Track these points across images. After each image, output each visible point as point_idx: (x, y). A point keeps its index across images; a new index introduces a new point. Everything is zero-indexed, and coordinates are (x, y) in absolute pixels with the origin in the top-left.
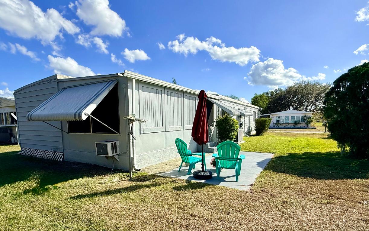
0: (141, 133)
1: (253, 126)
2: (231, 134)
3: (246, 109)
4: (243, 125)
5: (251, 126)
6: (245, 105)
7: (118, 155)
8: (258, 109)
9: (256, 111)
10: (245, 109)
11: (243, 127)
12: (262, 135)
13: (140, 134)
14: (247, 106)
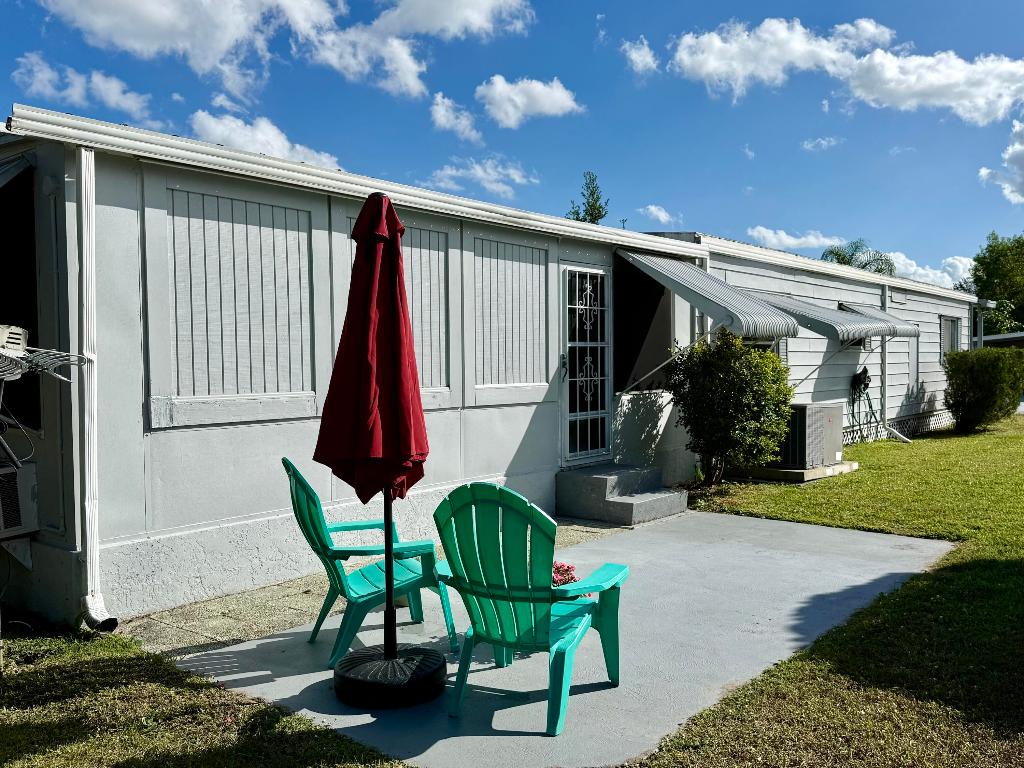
0: (154, 425)
1: (938, 384)
2: (743, 429)
3: (888, 303)
4: (875, 383)
5: (929, 389)
6: (882, 287)
7: (33, 537)
8: (970, 304)
9: (964, 314)
10: (883, 306)
11: (873, 390)
12: (985, 430)
13: (148, 428)
14: (893, 289)
